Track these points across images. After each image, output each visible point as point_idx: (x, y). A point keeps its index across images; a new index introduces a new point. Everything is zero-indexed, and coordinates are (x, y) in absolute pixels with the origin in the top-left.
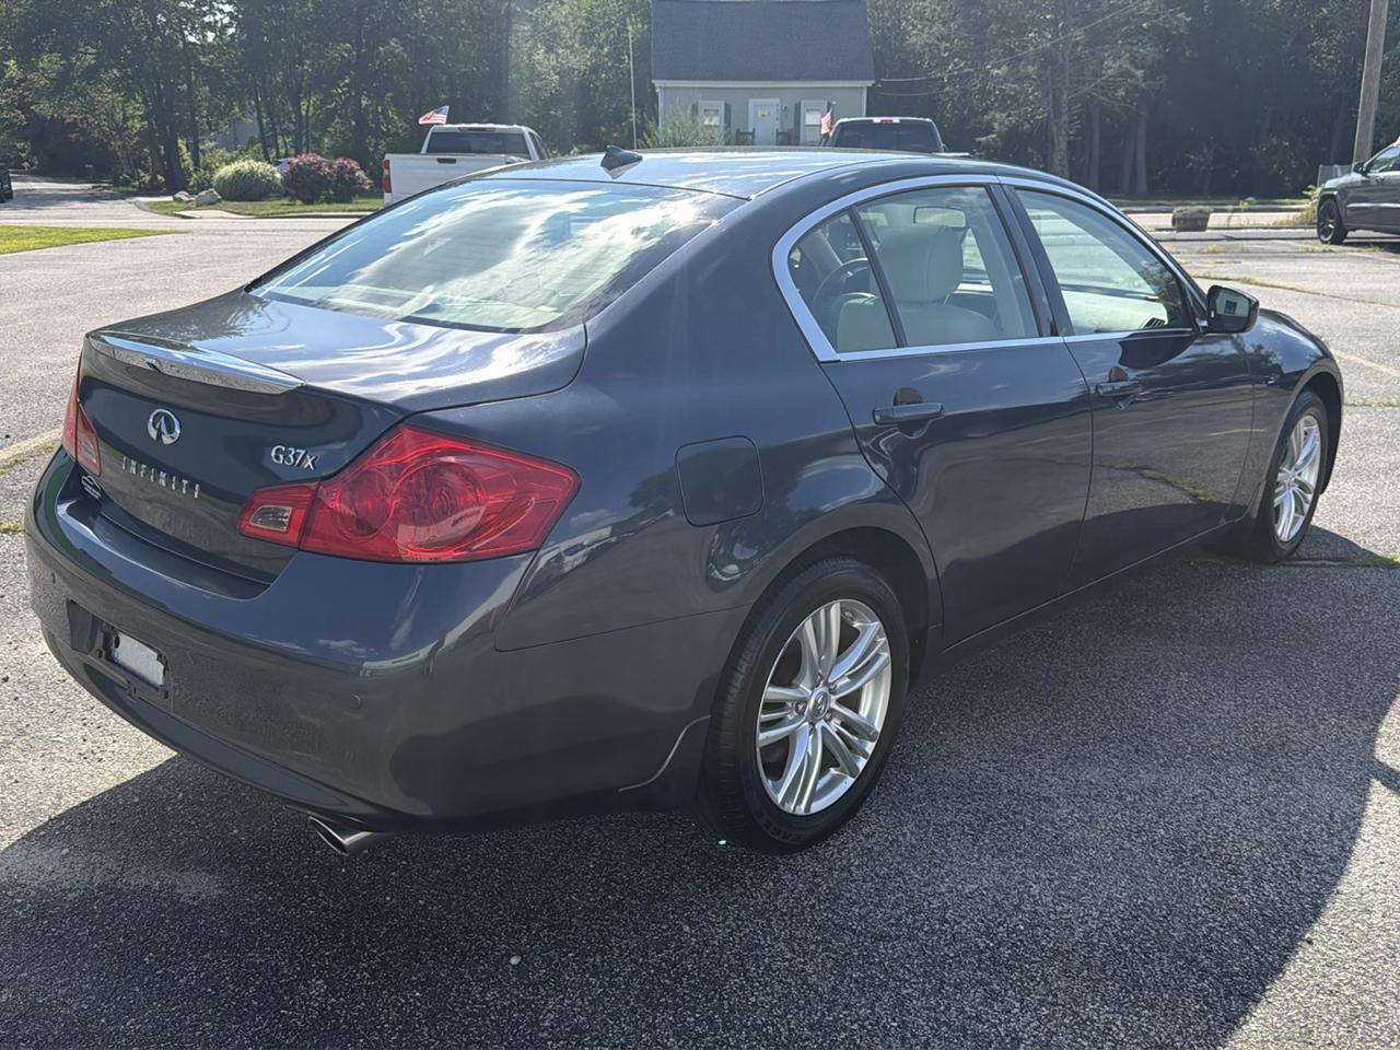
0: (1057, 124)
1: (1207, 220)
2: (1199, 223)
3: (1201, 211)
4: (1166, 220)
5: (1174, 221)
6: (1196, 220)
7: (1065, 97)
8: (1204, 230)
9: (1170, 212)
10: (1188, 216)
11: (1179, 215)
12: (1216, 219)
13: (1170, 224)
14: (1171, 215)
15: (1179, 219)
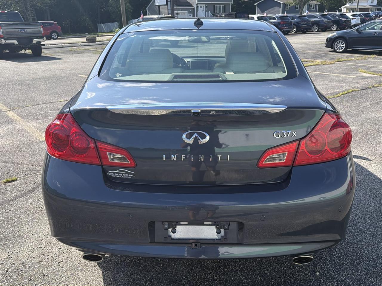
0: (28, 13)
1: (96, 39)
2: (94, 40)
3: (94, 37)
4: (84, 39)
5: (87, 40)
6: (93, 39)
7: (28, 5)
8: (95, 42)
9: (85, 37)
10: (91, 38)
11: (88, 38)
12: (98, 39)
13: (85, 41)
14: (86, 38)
15: (88, 39)
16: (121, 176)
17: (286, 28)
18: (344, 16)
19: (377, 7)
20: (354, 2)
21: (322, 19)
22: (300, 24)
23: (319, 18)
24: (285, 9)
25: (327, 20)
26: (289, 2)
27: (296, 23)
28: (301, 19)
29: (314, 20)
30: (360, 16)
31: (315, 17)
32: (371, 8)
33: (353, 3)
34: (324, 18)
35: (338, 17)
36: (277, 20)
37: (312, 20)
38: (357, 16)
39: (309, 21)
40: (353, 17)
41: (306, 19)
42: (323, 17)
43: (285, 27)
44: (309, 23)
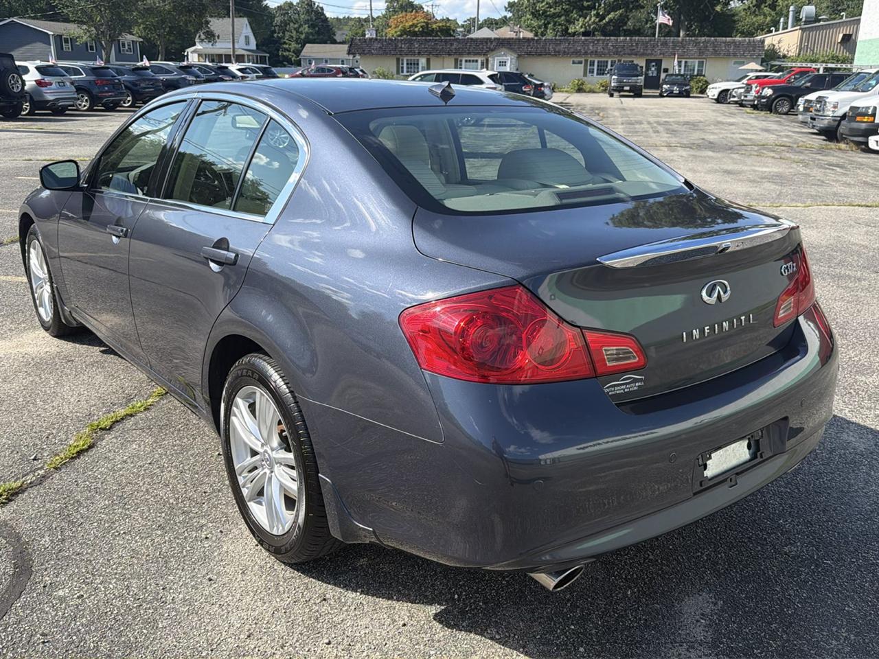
16: (624, 390)
17: (111, 96)
18: (226, 70)
19: (259, 55)
20: (218, 41)
21: (183, 76)
22: (138, 87)
23: (175, 73)
24: (62, 49)
25: (195, 79)
26: (74, 33)
27: (129, 85)
28: (139, 75)
29: (166, 78)
30: (254, 73)
31: (168, 72)
32: (248, 55)
33: (216, 42)
34: (189, 73)
35: (213, 73)
36: (85, 75)
37: (161, 78)
38: (250, 72)
39: (158, 80)
40: (243, 73)
41: (149, 75)
42: (184, 71)
43: (107, 92)
44: (158, 84)
